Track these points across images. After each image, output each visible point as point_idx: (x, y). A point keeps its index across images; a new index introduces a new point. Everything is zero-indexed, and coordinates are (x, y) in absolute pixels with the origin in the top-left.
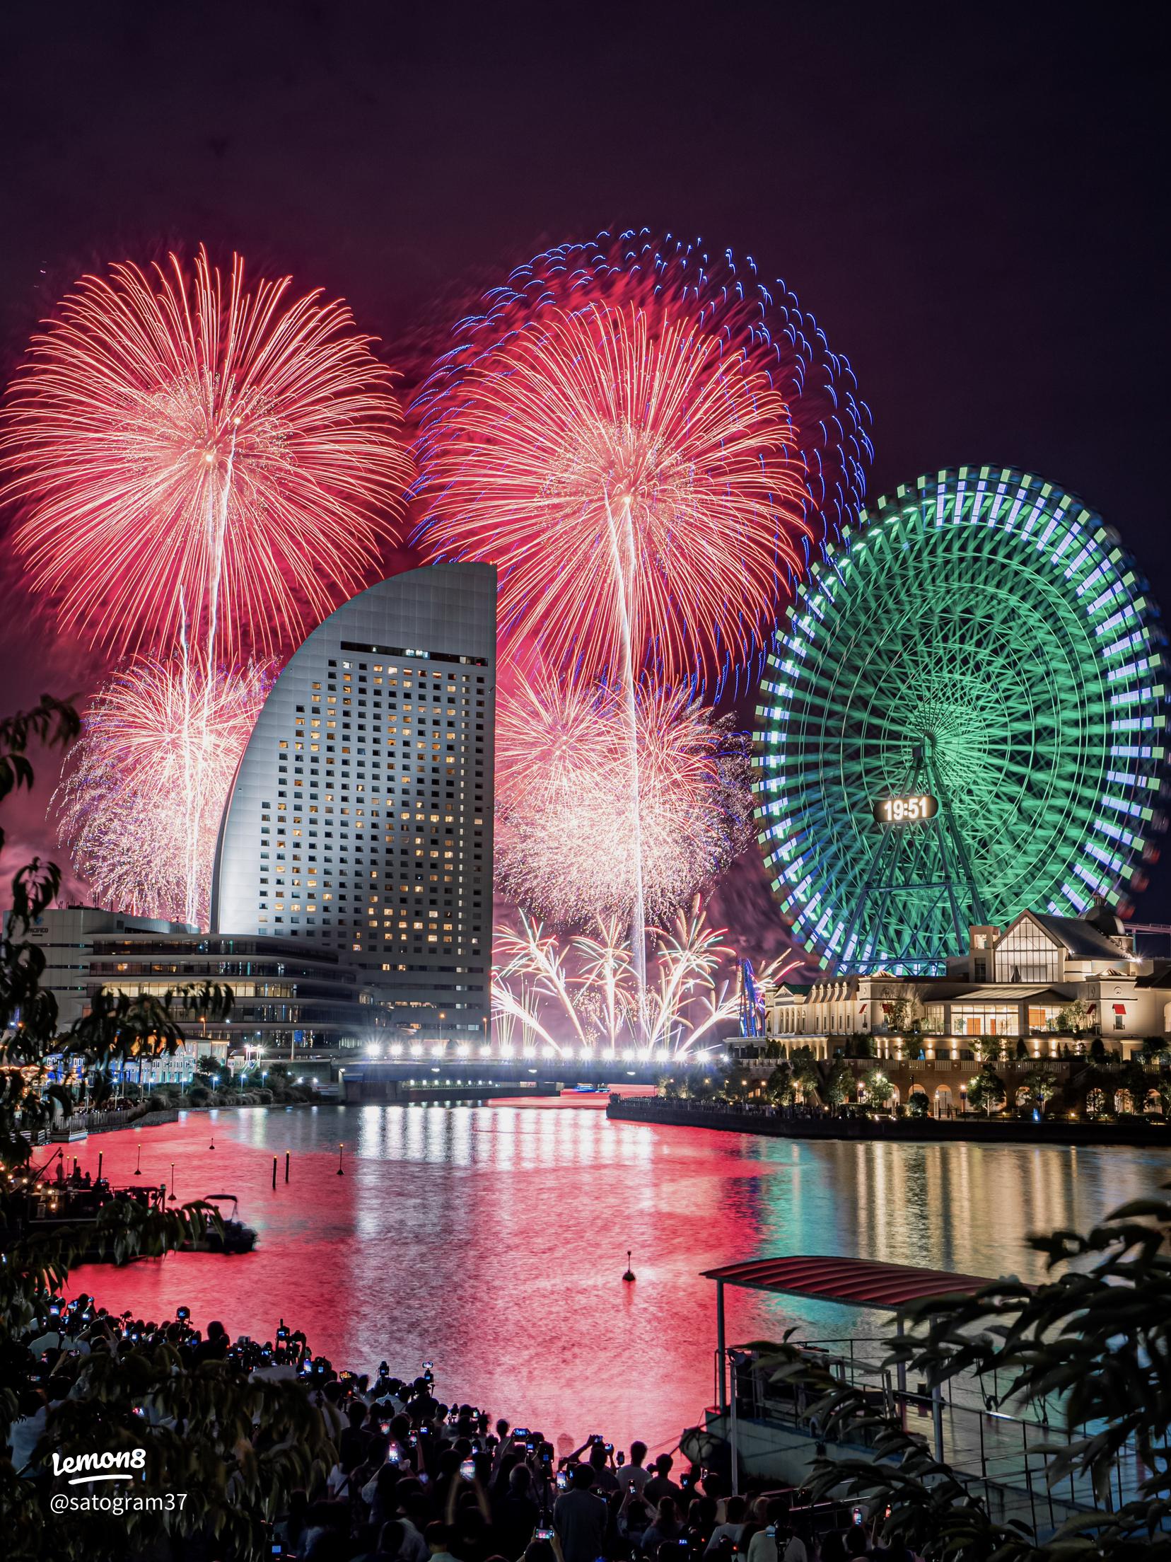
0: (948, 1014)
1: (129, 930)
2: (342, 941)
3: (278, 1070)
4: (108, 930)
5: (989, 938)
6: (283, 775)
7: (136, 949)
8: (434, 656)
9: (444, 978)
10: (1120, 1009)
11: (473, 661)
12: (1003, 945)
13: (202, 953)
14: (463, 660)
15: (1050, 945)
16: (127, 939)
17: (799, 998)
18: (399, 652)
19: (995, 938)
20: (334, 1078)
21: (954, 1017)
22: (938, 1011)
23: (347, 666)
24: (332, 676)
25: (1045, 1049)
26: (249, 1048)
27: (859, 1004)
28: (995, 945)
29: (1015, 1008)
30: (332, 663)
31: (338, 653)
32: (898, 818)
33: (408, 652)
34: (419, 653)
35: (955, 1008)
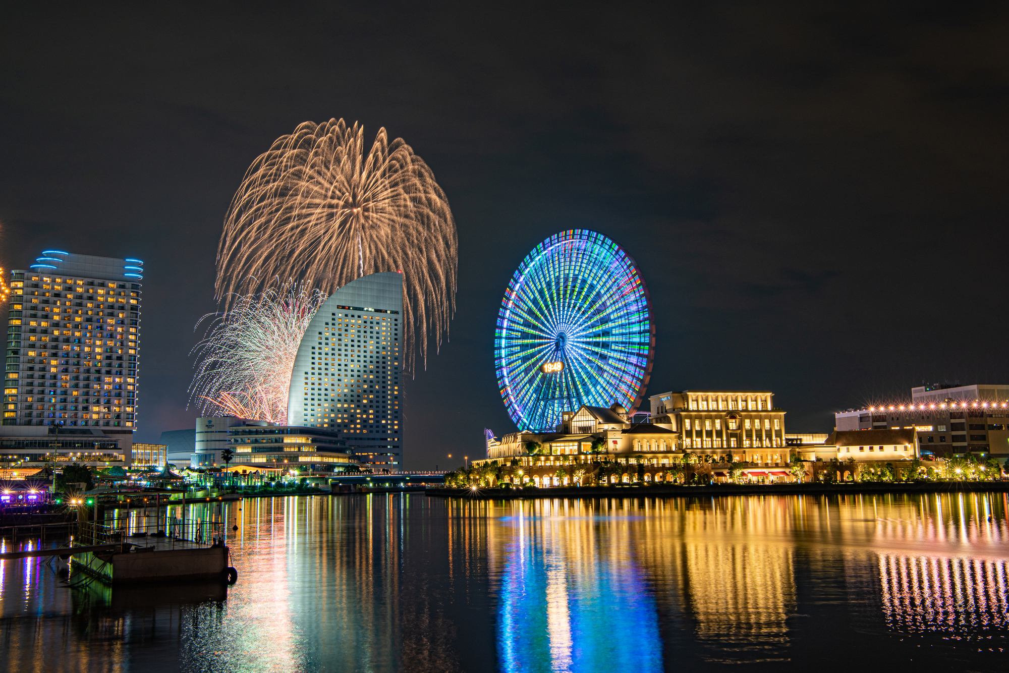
0: (551, 447)
1: (248, 425)
2: (339, 428)
3: (304, 480)
4: (239, 425)
5: (569, 417)
6: (313, 361)
7: (250, 432)
8: (376, 311)
9: (383, 443)
10: (615, 442)
11: (392, 312)
12: (575, 419)
13: (276, 434)
14: (389, 312)
15: (592, 418)
16: (247, 429)
17: (498, 443)
18: (362, 309)
19: (571, 416)
20: (327, 482)
21: (553, 448)
22: (547, 445)
23: (340, 315)
24: (333, 319)
25: (586, 459)
26: (291, 471)
27: (518, 444)
28: (572, 419)
29: (576, 444)
30: (334, 314)
31: (336, 310)
32: (550, 371)
33: (365, 309)
34: (370, 309)
35: (554, 444)
